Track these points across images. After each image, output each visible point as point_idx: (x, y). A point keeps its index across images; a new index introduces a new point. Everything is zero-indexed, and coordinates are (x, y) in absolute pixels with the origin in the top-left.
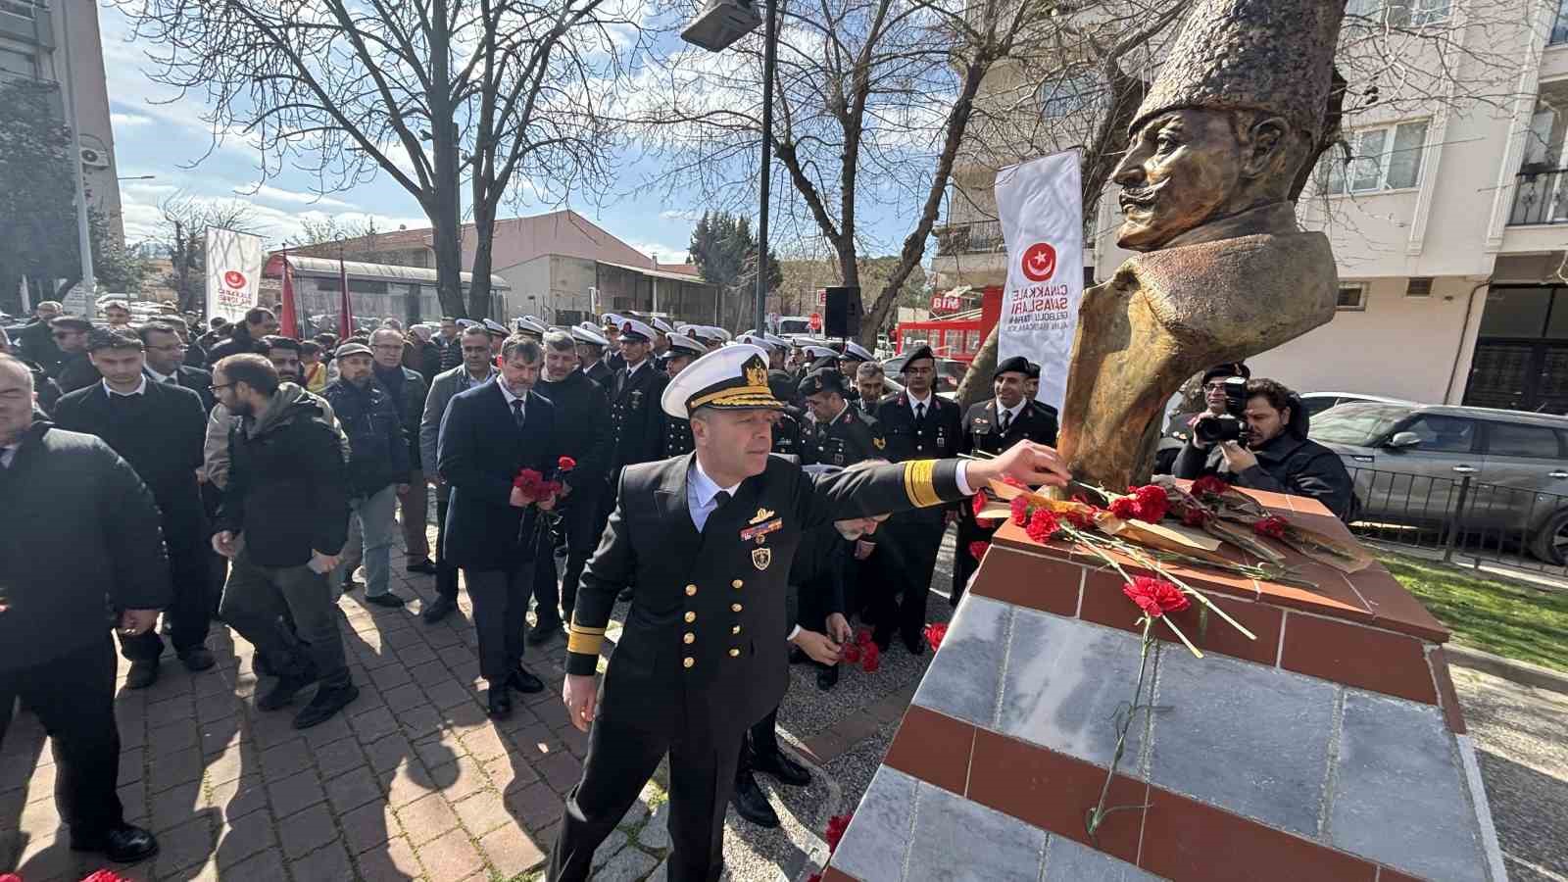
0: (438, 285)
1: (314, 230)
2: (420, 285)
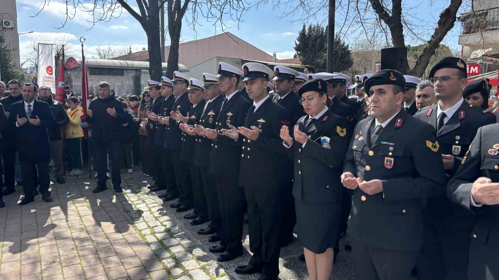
0: (150, 69)
1: (102, 52)
2: (141, 70)
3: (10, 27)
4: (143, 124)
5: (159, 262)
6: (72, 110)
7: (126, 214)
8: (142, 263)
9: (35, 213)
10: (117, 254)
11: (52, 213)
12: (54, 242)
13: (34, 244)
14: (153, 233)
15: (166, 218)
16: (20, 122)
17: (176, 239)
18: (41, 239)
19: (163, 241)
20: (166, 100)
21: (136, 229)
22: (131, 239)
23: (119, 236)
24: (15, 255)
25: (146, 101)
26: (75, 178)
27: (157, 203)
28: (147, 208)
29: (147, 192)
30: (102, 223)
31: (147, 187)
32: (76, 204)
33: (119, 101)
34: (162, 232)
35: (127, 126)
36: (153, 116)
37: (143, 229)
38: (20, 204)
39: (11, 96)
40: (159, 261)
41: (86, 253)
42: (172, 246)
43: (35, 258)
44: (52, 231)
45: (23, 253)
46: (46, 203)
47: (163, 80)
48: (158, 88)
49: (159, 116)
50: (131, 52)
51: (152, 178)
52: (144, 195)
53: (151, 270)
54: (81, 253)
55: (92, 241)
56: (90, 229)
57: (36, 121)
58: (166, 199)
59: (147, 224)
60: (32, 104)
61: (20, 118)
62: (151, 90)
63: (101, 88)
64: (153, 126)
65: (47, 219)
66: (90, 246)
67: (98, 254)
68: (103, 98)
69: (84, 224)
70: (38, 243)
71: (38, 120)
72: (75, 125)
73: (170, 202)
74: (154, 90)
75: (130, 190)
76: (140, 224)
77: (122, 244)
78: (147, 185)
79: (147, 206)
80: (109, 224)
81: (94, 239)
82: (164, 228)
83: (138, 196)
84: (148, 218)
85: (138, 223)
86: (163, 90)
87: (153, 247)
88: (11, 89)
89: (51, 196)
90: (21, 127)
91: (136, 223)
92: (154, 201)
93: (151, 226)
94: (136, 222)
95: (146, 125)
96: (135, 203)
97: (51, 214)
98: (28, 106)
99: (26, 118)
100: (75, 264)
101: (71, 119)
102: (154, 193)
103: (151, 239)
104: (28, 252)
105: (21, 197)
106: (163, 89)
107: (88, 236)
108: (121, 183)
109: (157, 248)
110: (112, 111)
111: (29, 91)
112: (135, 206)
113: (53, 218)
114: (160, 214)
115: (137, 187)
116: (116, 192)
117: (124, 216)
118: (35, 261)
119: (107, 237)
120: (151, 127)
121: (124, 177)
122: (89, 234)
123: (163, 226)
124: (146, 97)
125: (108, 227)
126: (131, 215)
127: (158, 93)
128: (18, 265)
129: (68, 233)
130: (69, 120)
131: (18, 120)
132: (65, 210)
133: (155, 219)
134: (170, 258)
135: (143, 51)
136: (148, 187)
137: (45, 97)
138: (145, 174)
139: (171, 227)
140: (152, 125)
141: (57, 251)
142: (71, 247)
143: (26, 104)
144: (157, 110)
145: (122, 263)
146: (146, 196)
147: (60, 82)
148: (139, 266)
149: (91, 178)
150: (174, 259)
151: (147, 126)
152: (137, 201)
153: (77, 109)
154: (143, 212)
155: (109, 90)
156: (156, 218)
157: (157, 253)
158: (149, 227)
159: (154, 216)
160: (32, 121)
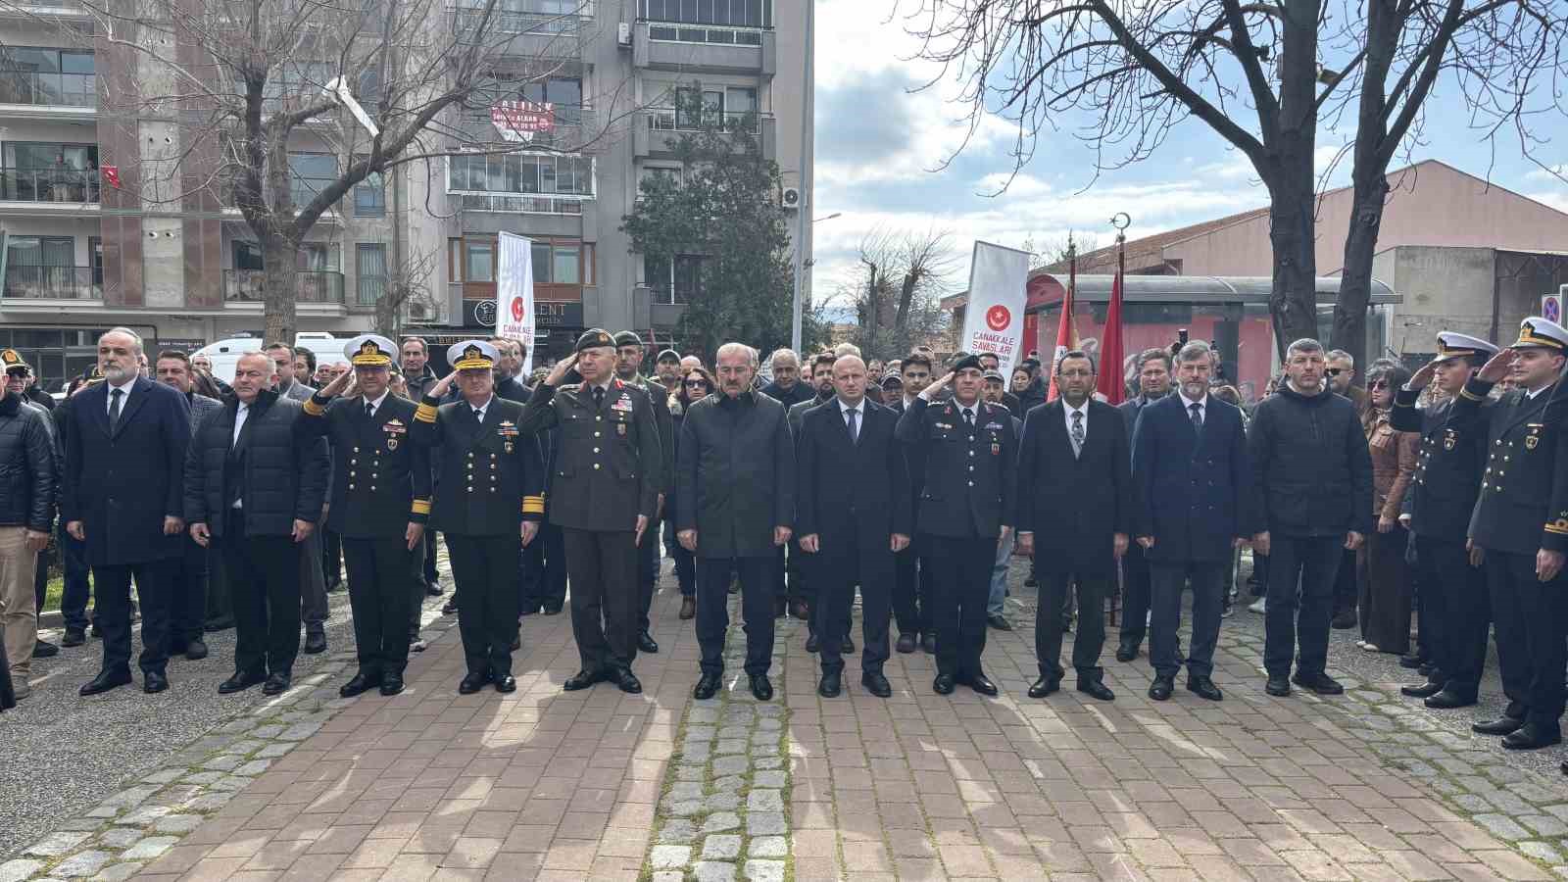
3: (796, 205)
60: (1085, 409)
98: (1074, 417)
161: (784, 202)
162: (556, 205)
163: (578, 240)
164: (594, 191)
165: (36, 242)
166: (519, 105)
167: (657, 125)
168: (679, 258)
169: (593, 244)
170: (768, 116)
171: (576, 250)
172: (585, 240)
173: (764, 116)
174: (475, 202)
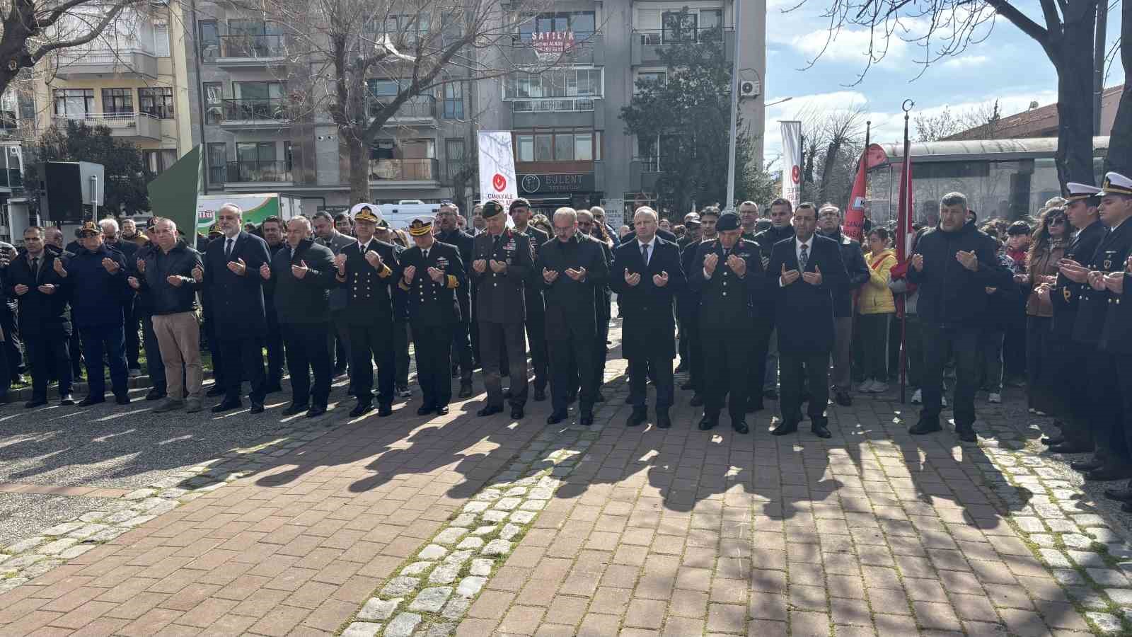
2: (1033, 159)
3: (752, 94)
4: (1043, 288)
5: (1078, 615)
6: (874, 255)
7: (989, 491)
8: (1033, 603)
9: (801, 452)
10: (973, 570)
11: (832, 459)
12: (841, 515)
13: (805, 510)
14: (1062, 548)
15: (1094, 519)
16: (786, 277)
17: (1124, 574)
18: (817, 504)
19: (1087, 569)
20: (1112, 229)
21: (1016, 528)
22: (1004, 548)
23: (974, 534)
24: (775, 522)
25: (1051, 233)
26: (871, 397)
27: (1069, 481)
28: (1042, 487)
29: (1039, 451)
30: (934, 498)
31: (1040, 439)
32: (875, 449)
33: (987, 234)
34: (1081, 550)
35: (995, 293)
36: (1072, 268)
37: (1033, 533)
38: (773, 433)
39: (773, 230)
40: (1079, 612)
41: (905, 550)
42: (1112, 587)
43: (809, 535)
44: (835, 494)
45: (788, 521)
46: (818, 439)
47: (1109, 180)
48: (1094, 200)
49: (1092, 269)
50: (996, 116)
51: (1051, 420)
52: (1032, 458)
53: (1058, 626)
54: (896, 549)
55: (915, 529)
56: (909, 506)
57: (813, 277)
58: (1092, 474)
59: (1044, 524)
60: (809, 243)
61: (786, 271)
62: (1073, 207)
63: (946, 207)
64: (1072, 295)
65: (824, 469)
66: (912, 539)
67: (930, 559)
68: (949, 228)
69: (896, 494)
70: (812, 510)
71: (818, 274)
72: (879, 287)
73: (1104, 483)
74: (1081, 205)
75: (995, 439)
76: (1026, 520)
77: (983, 553)
78: (1040, 436)
79: (1041, 484)
80: (950, 503)
81: (918, 527)
82: (1090, 541)
83: (1018, 458)
84: (1045, 509)
85: (1021, 515)
86: (1108, 207)
87: (1062, 578)
88: (774, 215)
89: (828, 427)
90: (787, 287)
91: (1015, 516)
92: (1059, 476)
93: (1054, 529)
94: (1016, 513)
95: (1051, 291)
96: (1011, 470)
97: (831, 461)
98: (802, 248)
99: (798, 270)
100: (884, 566)
101: (873, 273)
102: (1059, 455)
103: (1053, 557)
104: (797, 521)
105: (774, 420)
106: (1109, 204)
107: (906, 518)
108: (973, 421)
109: (1072, 582)
110: (967, 258)
111: (806, 218)
112: (1011, 478)
113: (836, 470)
114: (1077, 506)
115: (1012, 436)
116: (961, 439)
117: (985, 494)
118: (810, 540)
119: (946, 528)
120: (1066, 297)
121: (981, 409)
122: (907, 515)
123: (1086, 535)
124: (1053, 223)
125: (949, 511)
126: (1002, 495)
127: (1090, 214)
128: (781, 540)
129: (865, 504)
130: (870, 276)
131: (784, 273)
132: (856, 457)
133: (1063, 517)
134: (1107, 612)
135: (1031, 109)
136: (1043, 439)
137: (829, 229)
138: (1032, 410)
139: (1109, 543)
140: (1069, 292)
141: (847, 533)
142: (874, 532)
143: (799, 244)
144: (1085, 255)
145: (987, 593)
146: (1039, 460)
147: (858, 198)
148: (1026, 609)
149: (903, 402)
150: (1119, 617)
151: (1055, 294)
152: (1014, 466)
153: (884, 254)
154: (1031, 494)
155: (965, 210)
156: (1068, 515)
157: (1069, 592)
158: (1049, 530)
159: (1061, 510)
160: (807, 276)
161: (742, 92)
162: (576, 104)
163: (591, 129)
164: (603, 93)
165: (254, 145)
166: (550, 35)
167: (648, 43)
168: (663, 138)
169: (602, 131)
170: (730, 29)
171: (590, 136)
172: (596, 129)
173: (727, 30)
174: (522, 105)
